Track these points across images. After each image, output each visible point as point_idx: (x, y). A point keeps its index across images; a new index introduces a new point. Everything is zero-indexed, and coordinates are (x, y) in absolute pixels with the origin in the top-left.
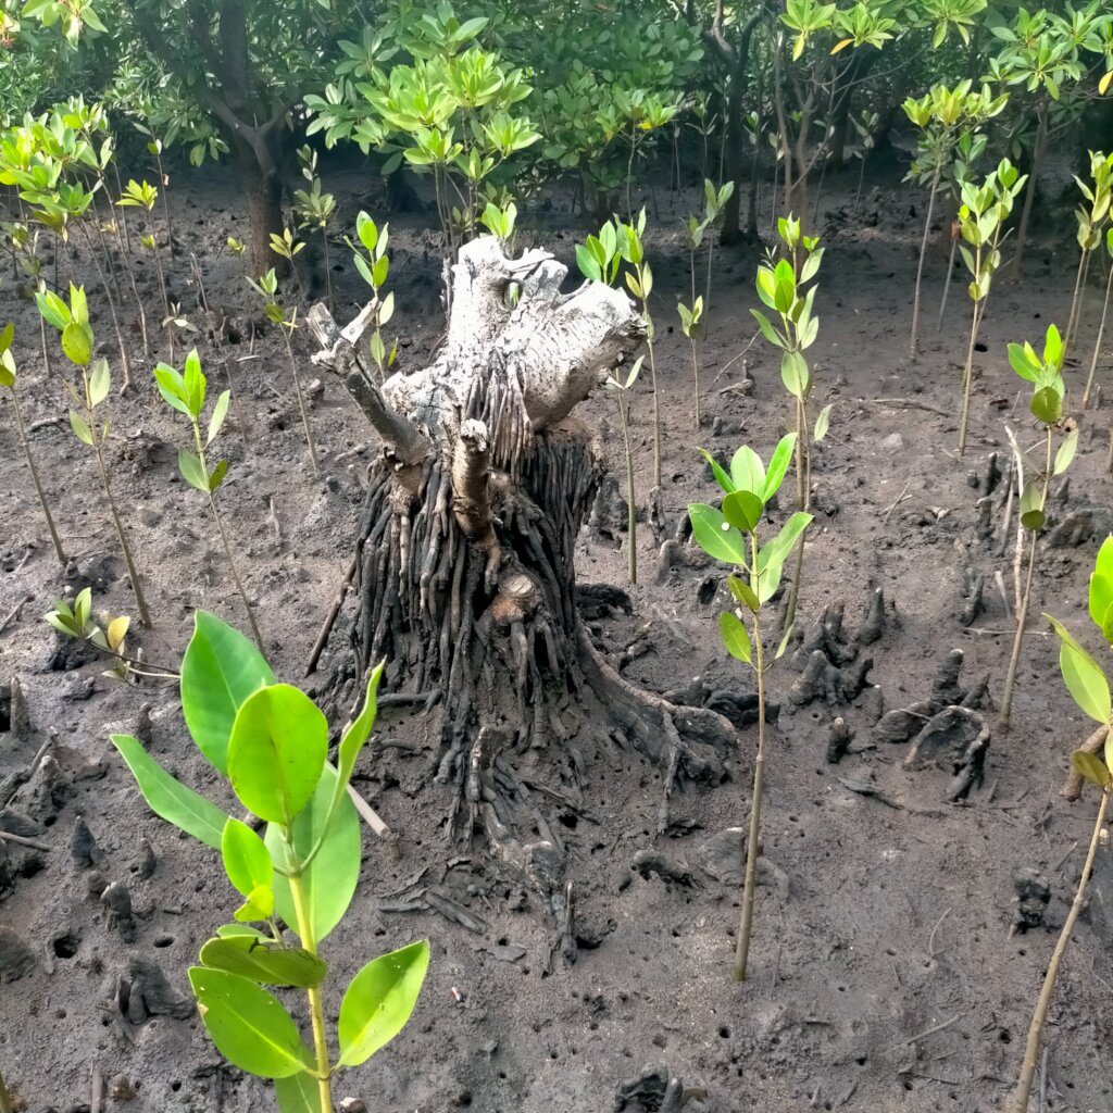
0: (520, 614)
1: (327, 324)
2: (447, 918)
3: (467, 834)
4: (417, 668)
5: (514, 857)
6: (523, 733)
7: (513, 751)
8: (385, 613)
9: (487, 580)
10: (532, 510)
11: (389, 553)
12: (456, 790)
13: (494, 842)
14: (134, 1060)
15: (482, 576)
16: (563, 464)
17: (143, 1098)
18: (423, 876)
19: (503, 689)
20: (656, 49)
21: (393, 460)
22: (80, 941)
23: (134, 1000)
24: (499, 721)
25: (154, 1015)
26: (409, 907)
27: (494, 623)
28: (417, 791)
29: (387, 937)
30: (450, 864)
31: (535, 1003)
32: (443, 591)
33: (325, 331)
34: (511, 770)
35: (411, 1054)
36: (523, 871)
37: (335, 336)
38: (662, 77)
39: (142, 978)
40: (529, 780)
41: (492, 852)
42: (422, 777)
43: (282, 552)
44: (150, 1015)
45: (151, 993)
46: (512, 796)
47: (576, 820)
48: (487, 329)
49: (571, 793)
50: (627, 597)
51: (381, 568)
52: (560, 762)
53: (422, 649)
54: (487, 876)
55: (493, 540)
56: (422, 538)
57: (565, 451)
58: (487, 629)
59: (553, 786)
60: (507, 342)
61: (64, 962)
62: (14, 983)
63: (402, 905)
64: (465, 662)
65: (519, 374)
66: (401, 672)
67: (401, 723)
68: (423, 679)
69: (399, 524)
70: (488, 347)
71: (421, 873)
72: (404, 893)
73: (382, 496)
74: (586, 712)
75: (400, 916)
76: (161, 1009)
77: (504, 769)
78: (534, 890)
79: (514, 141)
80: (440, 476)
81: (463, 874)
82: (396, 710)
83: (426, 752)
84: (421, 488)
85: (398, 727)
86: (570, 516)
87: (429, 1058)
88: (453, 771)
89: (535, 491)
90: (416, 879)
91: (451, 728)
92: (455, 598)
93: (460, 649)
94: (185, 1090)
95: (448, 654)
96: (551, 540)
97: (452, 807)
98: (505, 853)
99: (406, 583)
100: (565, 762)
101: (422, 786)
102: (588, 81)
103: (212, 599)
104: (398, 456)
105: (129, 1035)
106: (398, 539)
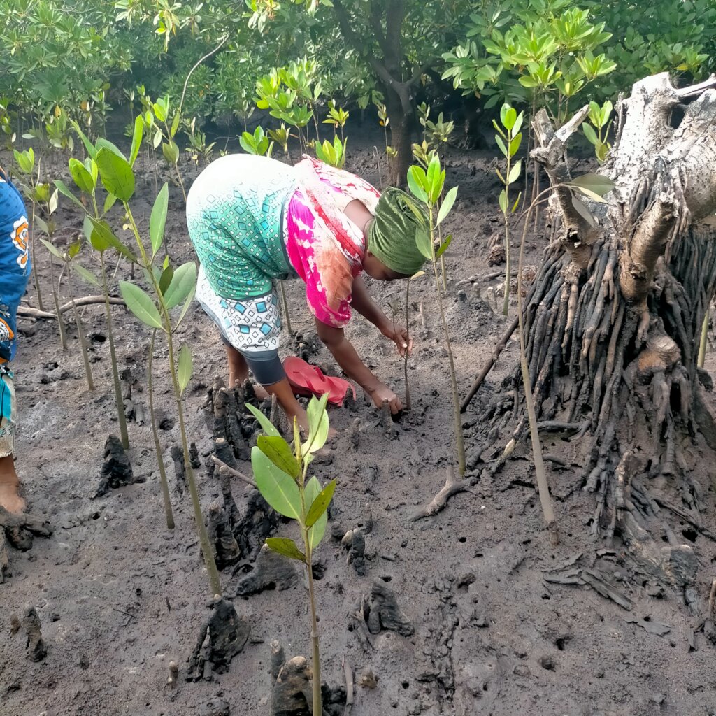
0: (664, 366)
1: (547, 126)
2: (599, 593)
3: (610, 533)
4: (570, 405)
5: (653, 555)
6: (655, 461)
7: (645, 475)
8: (549, 359)
9: (639, 337)
10: (676, 286)
11: (557, 314)
12: (600, 499)
13: (634, 542)
14: (373, 660)
15: (635, 333)
16: (704, 252)
17: (381, 689)
18: (578, 560)
19: (640, 426)
20: (691, 17)
21: (575, 238)
22: (326, 569)
23: (373, 615)
24: (636, 450)
25: (386, 629)
26: (569, 581)
27: (638, 373)
28: (567, 496)
29: (552, 601)
30: (600, 553)
31: (688, 671)
32: (603, 343)
33: (545, 131)
34: (645, 489)
35: (589, 693)
36: (659, 567)
37: (551, 136)
38: (695, 35)
39: (381, 599)
40: (660, 499)
41: (631, 549)
42: (571, 486)
43: (428, 337)
44: (384, 629)
45: (386, 612)
46: (644, 510)
47: (696, 536)
48: (653, 143)
49: (693, 514)
50: (709, 378)
51: (550, 325)
52: (682, 488)
53: (575, 389)
54: (627, 568)
55: (645, 307)
56: (588, 302)
57: (706, 242)
58: (632, 376)
59: (677, 506)
60: (670, 152)
61: (316, 582)
62: (285, 592)
63: (563, 578)
64: (614, 400)
65: (681, 176)
66: (555, 406)
67: (553, 445)
68: (573, 412)
69: (569, 291)
70: (655, 156)
71: (577, 557)
72: (562, 570)
73: (555, 271)
74: (701, 453)
75: (561, 587)
76: (391, 625)
77: (639, 488)
78: (668, 584)
79: (598, 69)
80: (608, 255)
81: (610, 563)
82: (550, 434)
83: (574, 468)
84: (590, 263)
85: (550, 447)
86: (704, 294)
87: (607, 698)
88: (599, 484)
89: (677, 273)
90: (572, 561)
91: (597, 452)
92: (612, 349)
93: (611, 390)
94: (413, 688)
95: (600, 394)
96: (686, 313)
97: (598, 511)
98: (644, 552)
99: (570, 337)
100: (687, 489)
101: (571, 493)
102: (639, 40)
103: (387, 362)
104: (579, 236)
105: (371, 641)
106: (567, 303)
